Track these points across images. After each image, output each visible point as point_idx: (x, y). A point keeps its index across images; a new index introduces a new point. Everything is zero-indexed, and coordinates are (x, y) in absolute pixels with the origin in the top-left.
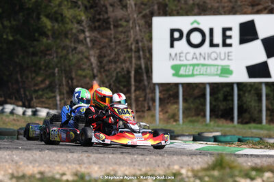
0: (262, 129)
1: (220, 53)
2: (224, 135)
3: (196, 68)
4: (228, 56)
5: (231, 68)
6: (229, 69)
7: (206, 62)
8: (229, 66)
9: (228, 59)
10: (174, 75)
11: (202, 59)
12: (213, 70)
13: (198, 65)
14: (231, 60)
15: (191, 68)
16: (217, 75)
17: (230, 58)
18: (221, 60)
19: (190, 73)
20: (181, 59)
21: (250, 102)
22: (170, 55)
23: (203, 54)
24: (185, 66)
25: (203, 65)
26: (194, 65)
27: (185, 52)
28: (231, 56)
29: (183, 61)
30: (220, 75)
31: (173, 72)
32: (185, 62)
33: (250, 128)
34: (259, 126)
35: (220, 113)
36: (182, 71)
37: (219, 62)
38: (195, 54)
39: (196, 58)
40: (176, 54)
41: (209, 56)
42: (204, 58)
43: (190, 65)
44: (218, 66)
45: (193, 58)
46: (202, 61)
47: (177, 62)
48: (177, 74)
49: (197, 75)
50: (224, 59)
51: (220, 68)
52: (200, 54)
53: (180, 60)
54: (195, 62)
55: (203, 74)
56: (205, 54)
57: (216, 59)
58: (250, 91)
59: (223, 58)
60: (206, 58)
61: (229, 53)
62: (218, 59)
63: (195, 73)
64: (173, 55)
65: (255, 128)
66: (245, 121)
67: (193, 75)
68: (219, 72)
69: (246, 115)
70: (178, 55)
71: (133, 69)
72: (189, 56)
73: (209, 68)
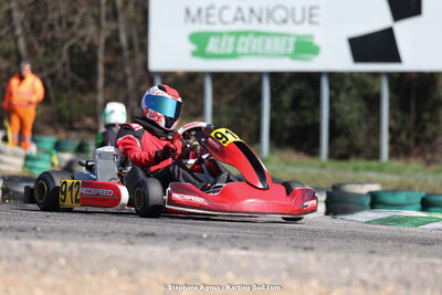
0: (380, 170)
1: (293, 10)
2: (394, 192)
3: (242, 39)
4: (311, 15)
5: (318, 41)
6: (311, 43)
7: (263, 27)
8: (311, 36)
9: (311, 22)
10: (195, 54)
11: (255, 20)
12: (278, 44)
13: (246, 33)
14: (316, 23)
15: (232, 39)
16: (286, 55)
17: (314, 19)
18: (295, 22)
19: (230, 50)
20: (211, 19)
21: (350, 112)
22: (188, 11)
23: (257, 10)
24: (220, 35)
25: (257, 34)
26: (237, 34)
27: (219, 5)
28: (316, 15)
29: (213, 24)
30: (294, 56)
31: (192, 47)
32: (219, 28)
33: (356, 169)
34: (374, 164)
35: (286, 135)
36: (212, 47)
37: (290, 28)
38: (239, 9)
39: (243, 19)
40: (199, 11)
41: (270, 14)
42: (260, 20)
43: (230, 34)
44: (289, 35)
45: (236, 19)
46: (255, 26)
47: (201, 27)
48: (201, 53)
49: (243, 54)
50: (302, 22)
51: (292, 40)
52: (252, 11)
53: (208, 23)
54: (239, 26)
55: (256, 54)
56: (261, 10)
57: (285, 21)
58: (348, 90)
59: (299, 18)
60: (264, 18)
61: (311, 8)
62: (290, 21)
63: (240, 50)
64: (194, 11)
65: (368, 169)
66: (337, 153)
67: (234, 55)
68: (291, 49)
69: (342, 142)
70: (204, 13)
71: (102, 40)
72: (228, 15)
73: (269, 40)
